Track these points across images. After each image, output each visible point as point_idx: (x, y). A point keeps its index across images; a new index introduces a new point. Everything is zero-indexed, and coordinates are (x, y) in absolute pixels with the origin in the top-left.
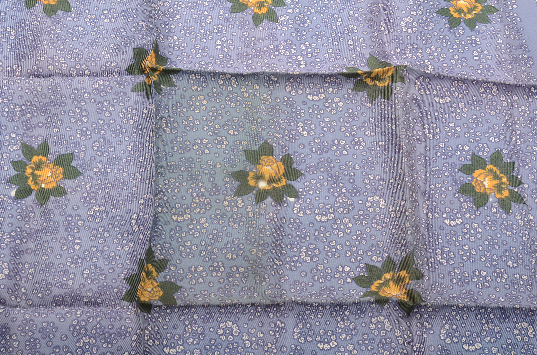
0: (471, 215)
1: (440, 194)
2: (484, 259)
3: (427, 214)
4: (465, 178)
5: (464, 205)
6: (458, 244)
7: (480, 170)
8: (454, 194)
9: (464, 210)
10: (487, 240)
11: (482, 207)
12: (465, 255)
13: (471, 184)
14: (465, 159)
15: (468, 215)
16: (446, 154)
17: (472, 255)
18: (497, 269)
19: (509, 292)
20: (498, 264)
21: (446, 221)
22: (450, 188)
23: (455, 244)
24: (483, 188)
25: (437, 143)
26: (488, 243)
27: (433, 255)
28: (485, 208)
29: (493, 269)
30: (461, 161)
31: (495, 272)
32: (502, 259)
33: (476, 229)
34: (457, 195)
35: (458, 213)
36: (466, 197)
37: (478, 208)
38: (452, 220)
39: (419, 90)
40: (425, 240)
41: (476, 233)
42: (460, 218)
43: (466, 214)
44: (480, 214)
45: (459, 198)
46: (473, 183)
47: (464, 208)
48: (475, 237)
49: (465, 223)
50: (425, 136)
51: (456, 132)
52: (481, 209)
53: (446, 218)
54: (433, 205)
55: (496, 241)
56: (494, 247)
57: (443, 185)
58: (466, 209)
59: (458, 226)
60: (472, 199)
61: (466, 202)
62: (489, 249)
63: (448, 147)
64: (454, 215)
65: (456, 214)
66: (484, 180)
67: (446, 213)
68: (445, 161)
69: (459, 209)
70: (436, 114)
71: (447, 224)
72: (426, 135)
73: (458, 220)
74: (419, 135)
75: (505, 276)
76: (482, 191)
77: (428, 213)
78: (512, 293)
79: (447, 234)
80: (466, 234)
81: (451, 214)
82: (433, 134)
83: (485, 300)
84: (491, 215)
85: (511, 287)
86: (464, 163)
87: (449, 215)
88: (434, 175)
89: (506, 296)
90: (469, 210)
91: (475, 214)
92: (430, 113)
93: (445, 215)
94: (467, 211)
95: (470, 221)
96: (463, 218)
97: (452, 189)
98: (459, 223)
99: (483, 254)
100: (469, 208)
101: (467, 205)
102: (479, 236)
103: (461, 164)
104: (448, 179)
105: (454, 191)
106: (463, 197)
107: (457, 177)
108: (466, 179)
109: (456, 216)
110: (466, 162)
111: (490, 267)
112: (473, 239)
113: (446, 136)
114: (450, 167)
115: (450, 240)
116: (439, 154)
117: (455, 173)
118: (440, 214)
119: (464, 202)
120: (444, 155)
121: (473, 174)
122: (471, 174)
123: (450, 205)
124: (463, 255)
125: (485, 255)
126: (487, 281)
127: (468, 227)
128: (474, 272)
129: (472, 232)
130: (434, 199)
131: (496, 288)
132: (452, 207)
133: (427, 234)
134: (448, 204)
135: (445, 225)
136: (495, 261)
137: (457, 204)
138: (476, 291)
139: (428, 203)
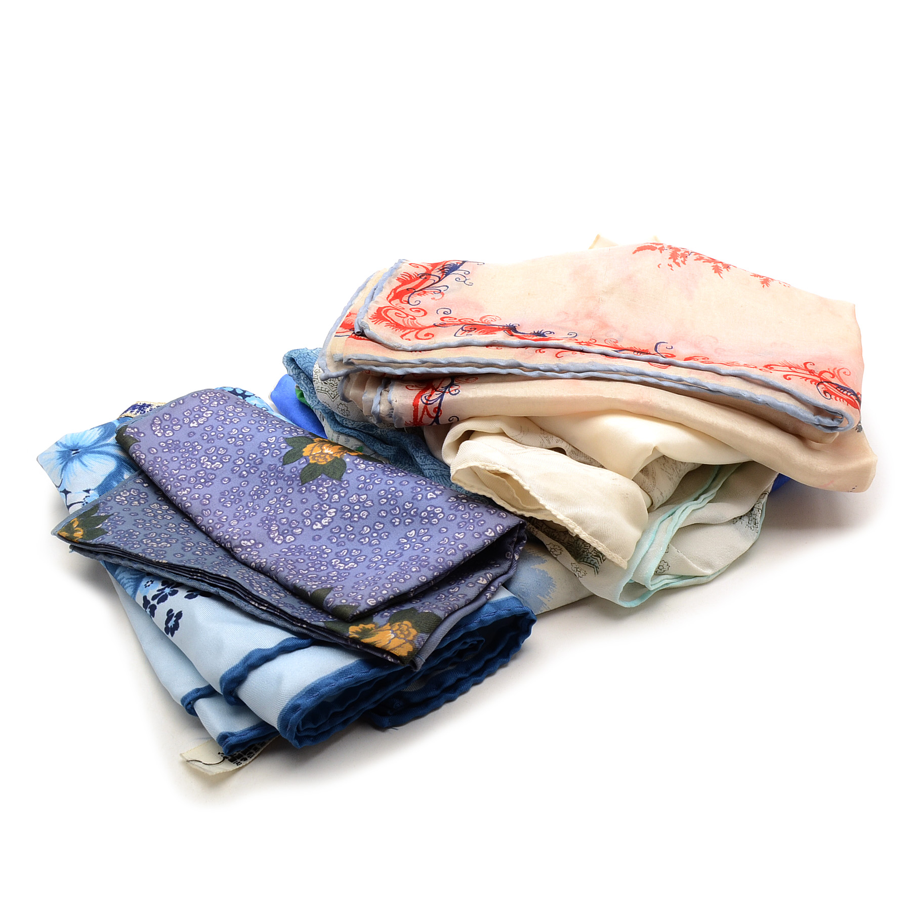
0: (339, 493)
1: (282, 506)
2: (398, 520)
3: (284, 541)
4: (297, 465)
5: (320, 491)
6: (353, 536)
7: (308, 446)
8: (300, 492)
9: (327, 496)
10: (382, 497)
11: (345, 474)
12: (371, 539)
13: (309, 464)
14: (280, 449)
15: (336, 496)
16: (253, 465)
17: (380, 532)
18: (423, 514)
19: (459, 519)
20: (418, 509)
21: (315, 527)
22: (290, 491)
23: (349, 540)
24: (327, 457)
25: (232, 465)
26: (385, 500)
27: (330, 569)
28: (349, 471)
29: (417, 519)
30: (277, 455)
31: (423, 518)
32: (417, 499)
33: (359, 501)
34: (304, 489)
35: (322, 505)
36: (316, 481)
37: (340, 479)
38: (322, 519)
39: (163, 435)
40: (305, 563)
41: (361, 505)
42: (329, 509)
43: (332, 498)
44: (348, 483)
45: (309, 490)
46: (311, 461)
47: (325, 493)
48: (365, 509)
49: (339, 508)
50: (210, 471)
51: (245, 435)
52: (345, 477)
53: (312, 524)
54: (283, 524)
55: (393, 489)
56: (396, 496)
57: (278, 496)
58: (327, 493)
59: (335, 518)
60: (324, 476)
61: (321, 485)
62: (394, 504)
63: (249, 456)
64: (319, 512)
65: (320, 509)
66: (322, 450)
67: (307, 518)
68: (258, 472)
69: (319, 500)
70: (205, 438)
71: (319, 529)
72: (211, 469)
73: (329, 513)
74: (202, 478)
75: (438, 510)
76: (329, 460)
77: (285, 538)
78: (463, 518)
79: (330, 539)
80: (352, 516)
81: (314, 514)
82: (218, 460)
83: (438, 553)
84: (363, 472)
85: (457, 513)
86: (283, 454)
87: (312, 517)
88: (258, 497)
89: (459, 527)
90: (331, 491)
91: (344, 488)
92: (196, 444)
93: (308, 522)
94: (331, 493)
95: (344, 501)
96: (333, 505)
97: (293, 489)
98: (334, 514)
99: (392, 517)
100: (330, 489)
101: (324, 488)
102: (370, 503)
103: (279, 459)
104: (279, 486)
105: (297, 489)
106: (312, 485)
107: (288, 473)
108: (300, 464)
109: (322, 511)
110: (284, 452)
111: (413, 521)
112: (366, 513)
113: (237, 448)
114: (269, 472)
115: (340, 540)
116: (244, 473)
117: (281, 472)
118: (301, 525)
119: (317, 488)
120: (252, 468)
121: (304, 454)
122: (302, 456)
123: (305, 506)
124: (370, 542)
125: (395, 516)
126: (423, 536)
127: (347, 508)
128: (399, 543)
129: (357, 507)
130: (279, 517)
131: (440, 531)
132: (309, 505)
133: (302, 556)
134: (301, 507)
135: (318, 533)
136: (412, 508)
137: (312, 498)
138: (418, 552)
139: (274, 528)
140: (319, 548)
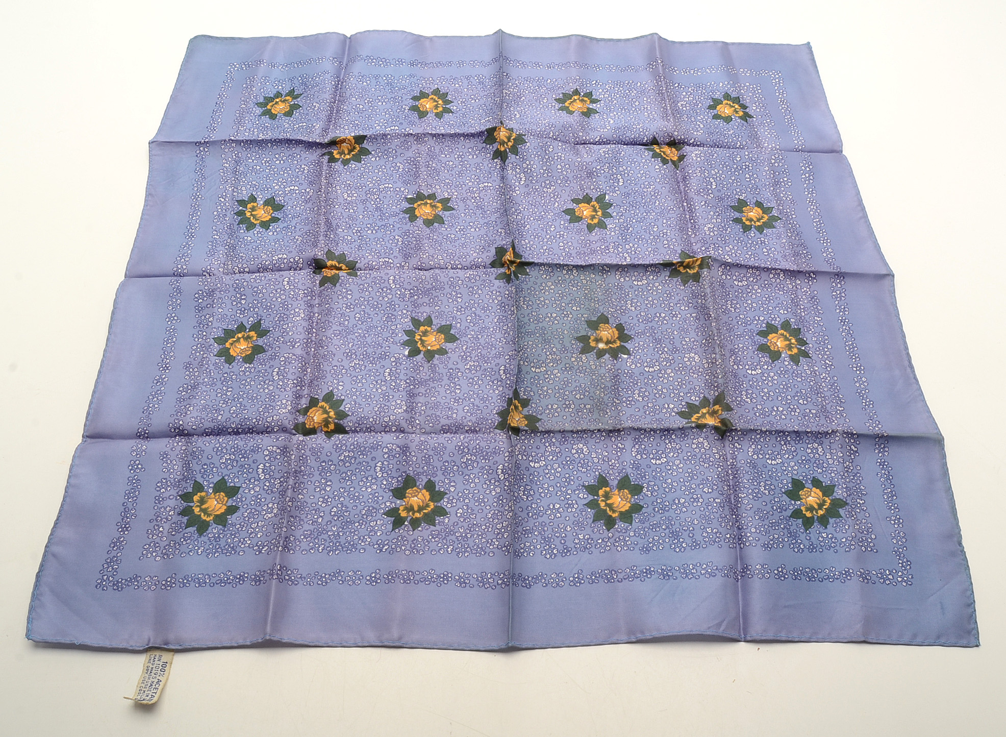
0: (768, 367)
1: (742, 351)
2: (780, 398)
3: (733, 366)
5: (762, 359)
6: (759, 388)
7: (773, 334)
8: (754, 352)
10: (782, 385)
11: (777, 361)
12: (765, 396)
13: (767, 344)
14: (761, 326)
15: (766, 367)
16: (746, 322)
17: (770, 396)
18: (791, 406)
19: (801, 422)
20: (791, 402)
21: (748, 371)
22: (751, 348)
23: (756, 388)
24: (776, 347)
25: (738, 315)
26: (782, 387)
27: (739, 396)
28: (779, 361)
29: (788, 406)
30: (758, 328)
31: (790, 408)
32: (795, 398)
33: (773, 377)
34: (756, 353)
35: (758, 365)
36: (763, 354)
37: (773, 362)
38: (753, 370)
39: (721, 275)
40: (732, 384)
41: (772, 380)
42: (759, 369)
43: (764, 366)
44: (775, 366)
45: (758, 355)
46: (769, 344)
47: (762, 362)
48: (772, 382)
49: (763, 372)
50: (728, 310)
51: (753, 307)
53: (748, 369)
54: (737, 360)
55: (789, 386)
56: (788, 390)
57: (745, 345)
58: (764, 362)
59: (758, 375)
60: (768, 355)
61: (764, 358)
62: (784, 391)
63: (747, 318)
65: (756, 366)
66: (777, 341)
68: (745, 328)
69: (758, 362)
70: (736, 294)
71: (749, 374)
73: (758, 371)
74: (723, 309)
75: (798, 411)
76: (776, 350)
79: (749, 381)
80: (765, 380)
81: (752, 366)
82: (734, 308)
83: (782, 427)
84: (784, 366)
85: (803, 419)
86: (761, 329)
87: (750, 367)
88: (737, 338)
89: (799, 424)
90: (766, 363)
91: (771, 366)
92: (731, 293)
93: (747, 367)
95: (767, 371)
96: (762, 369)
98: (759, 373)
99: (779, 395)
102: (776, 382)
103: (758, 330)
104: (748, 341)
105: (754, 350)
106: (761, 354)
107: (756, 340)
108: (763, 341)
111: (785, 405)
112: (771, 384)
113: (745, 310)
114: (749, 332)
115: (753, 385)
116: (740, 322)
117: (754, 336)
118: (744, 366)
119: (762, 357)
120: (744, 323)
121: (768, 338)
122: (766, 338)
123: (751, 360)
124: (763, 396)
125: (781, 396)
126: (783, 415)
127: (766, 375)
128: (773, 408)
129: (770, 379)
130: (738, 355)
131: (791, 419)
132: (753, 361)
133: (734, 380)
134: (749, 359)
135: (747, 374)
136: (789, 400)
137: (757, 359)
138: (775, 421)
139: (733, 357)
140: (743, 381)
